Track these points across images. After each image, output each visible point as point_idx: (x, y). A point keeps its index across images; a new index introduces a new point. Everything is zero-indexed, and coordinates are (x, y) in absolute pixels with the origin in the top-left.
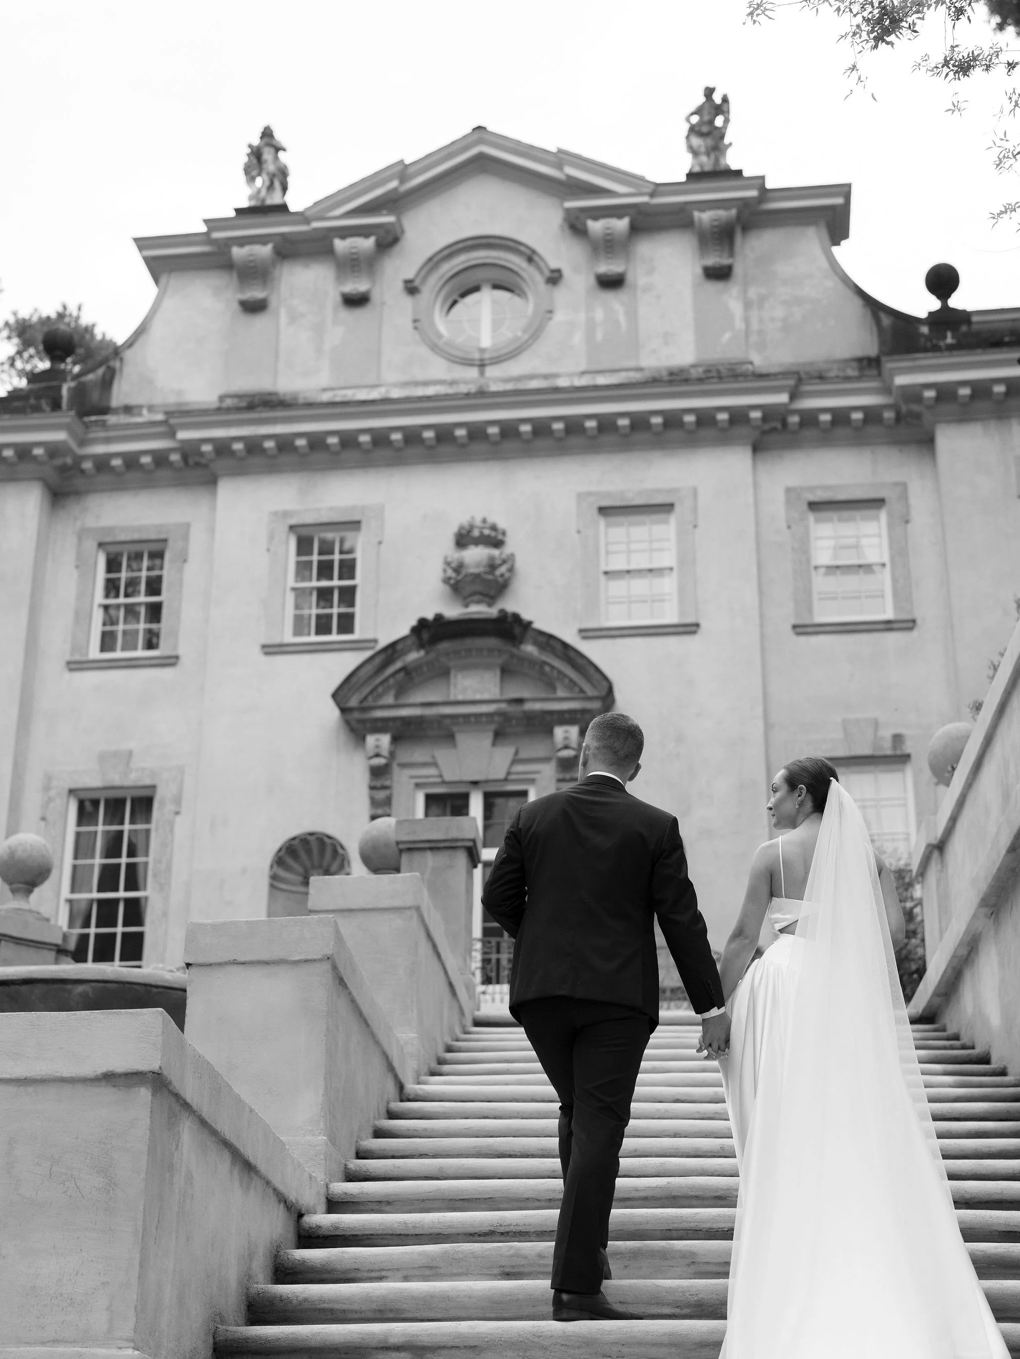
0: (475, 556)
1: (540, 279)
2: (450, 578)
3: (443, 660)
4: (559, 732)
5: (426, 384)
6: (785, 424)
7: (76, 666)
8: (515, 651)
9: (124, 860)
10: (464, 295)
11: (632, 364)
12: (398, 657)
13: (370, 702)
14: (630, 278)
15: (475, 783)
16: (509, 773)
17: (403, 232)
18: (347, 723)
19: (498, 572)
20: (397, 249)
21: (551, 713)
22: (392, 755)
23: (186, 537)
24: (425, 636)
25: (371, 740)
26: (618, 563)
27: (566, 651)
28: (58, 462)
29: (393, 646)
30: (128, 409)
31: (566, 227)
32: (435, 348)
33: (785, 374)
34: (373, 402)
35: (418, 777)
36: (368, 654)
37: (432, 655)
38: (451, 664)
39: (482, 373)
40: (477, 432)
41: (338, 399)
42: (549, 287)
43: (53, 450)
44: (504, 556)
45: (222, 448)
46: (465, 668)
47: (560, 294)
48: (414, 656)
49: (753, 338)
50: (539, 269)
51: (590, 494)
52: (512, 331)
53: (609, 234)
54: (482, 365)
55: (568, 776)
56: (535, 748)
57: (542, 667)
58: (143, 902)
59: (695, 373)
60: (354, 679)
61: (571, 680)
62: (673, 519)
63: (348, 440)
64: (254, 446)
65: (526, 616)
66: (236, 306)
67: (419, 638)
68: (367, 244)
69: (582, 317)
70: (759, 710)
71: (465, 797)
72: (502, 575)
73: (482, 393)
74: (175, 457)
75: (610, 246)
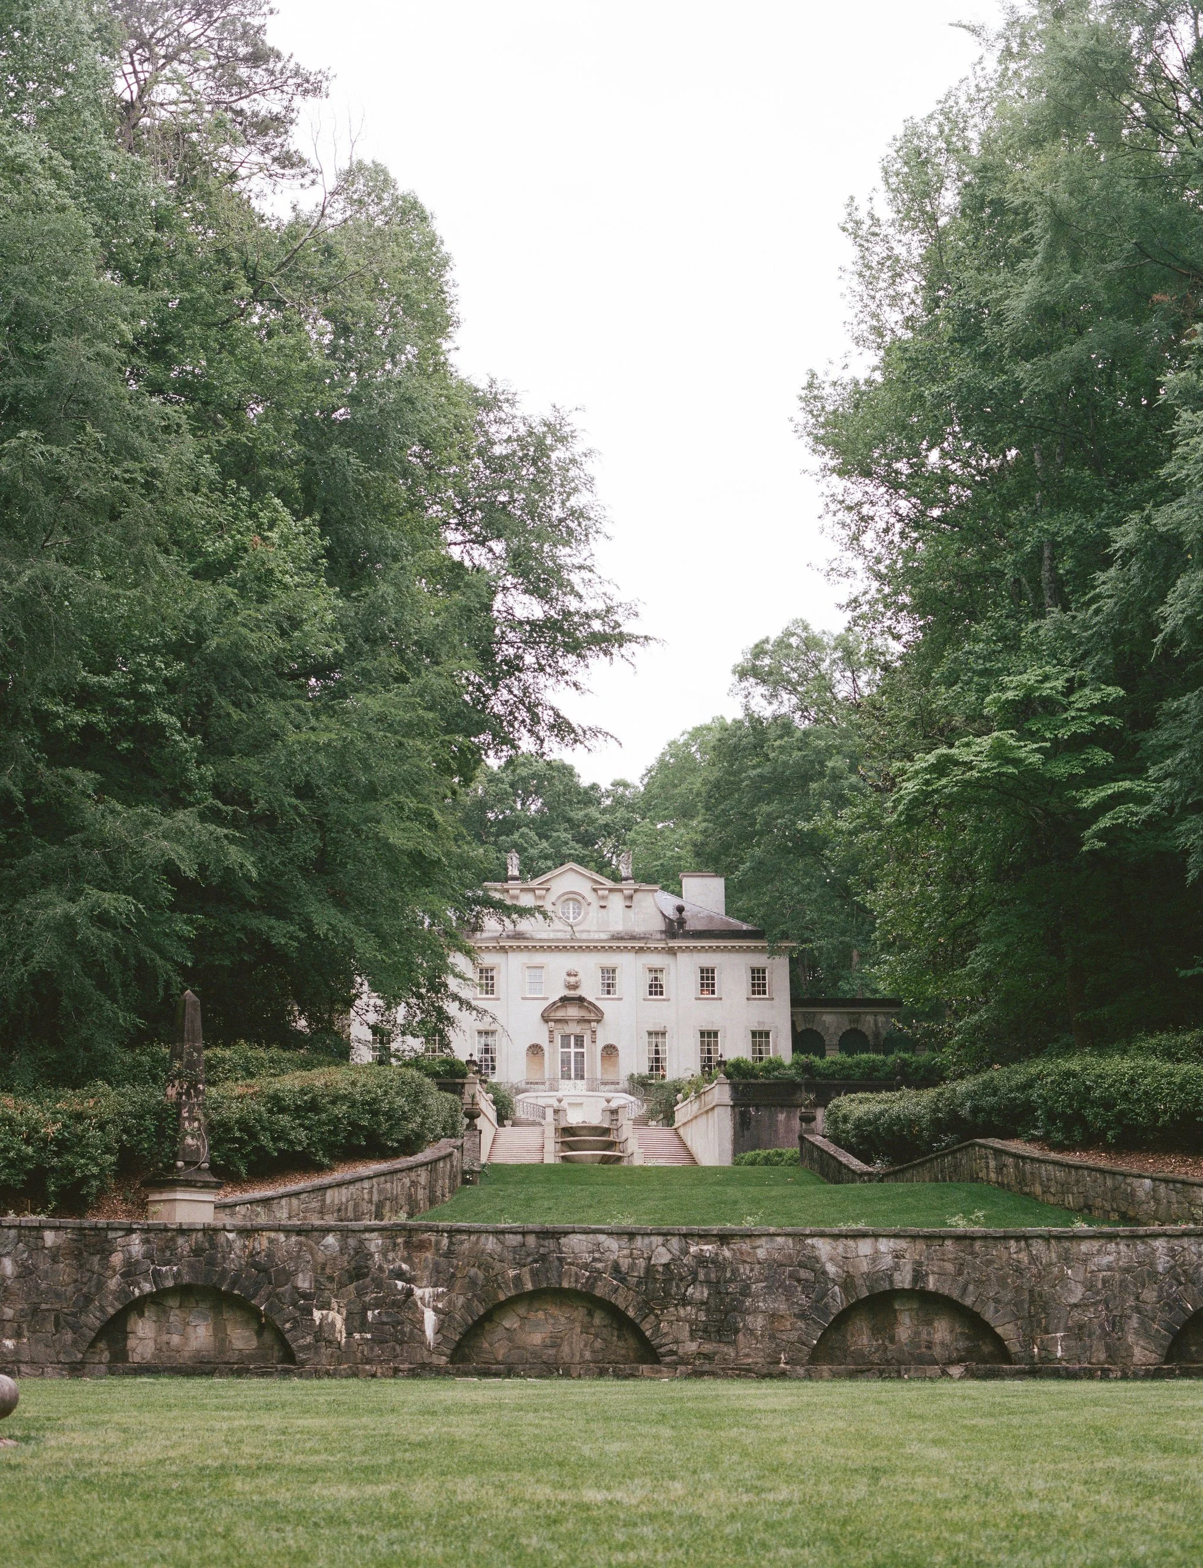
0: (572, 980)
1: (586, 904)
2: (567, 985)
4: (592, 1023)
5: (559, 931)
8: (581, 1004)
9: (490, 1047)
11: (609, 932)
12: (555, 1005)
14: (607, 906)
15: (573, 1034)
16: (580, 1032)
17: (551, 887)
18: (544, 1019)
19: (577, 984)
20: (549, 892)
21: (590, 1019)
22: (553, 1027)
23: (500, 965)
25: (549, 1023)
26: (605, 982)
27: (594, 1005)
29: (553, 1002)
31: (592, 889)
32: (559, 920)
35: (560, 1032)
36: (549, 1004)
37: (561, 1004)
38: (566, 1006)
40: (572, 947)
41: (539, 937)
42: (588, 907)
44: (576, 980)
45: (511, 947)
46: (570, 1007)
47: (591, 908)
48: (558, 1005)
49: (636, 926)
50: (585, 901)
51: (598, 963)
53: (603, 895)
54: (572, 927)
55: (593, 1034)
56: (586, 1026)
59: (624, 934)
60: (545, 1010)
61: (595, 1012)
62: (617, 971)
63: (541, 947)
65: (583, 996)
68: (543, 892)
69: (596, 916)
70: (635, 1020)
71: (571, 1037)
75: (603, 898)
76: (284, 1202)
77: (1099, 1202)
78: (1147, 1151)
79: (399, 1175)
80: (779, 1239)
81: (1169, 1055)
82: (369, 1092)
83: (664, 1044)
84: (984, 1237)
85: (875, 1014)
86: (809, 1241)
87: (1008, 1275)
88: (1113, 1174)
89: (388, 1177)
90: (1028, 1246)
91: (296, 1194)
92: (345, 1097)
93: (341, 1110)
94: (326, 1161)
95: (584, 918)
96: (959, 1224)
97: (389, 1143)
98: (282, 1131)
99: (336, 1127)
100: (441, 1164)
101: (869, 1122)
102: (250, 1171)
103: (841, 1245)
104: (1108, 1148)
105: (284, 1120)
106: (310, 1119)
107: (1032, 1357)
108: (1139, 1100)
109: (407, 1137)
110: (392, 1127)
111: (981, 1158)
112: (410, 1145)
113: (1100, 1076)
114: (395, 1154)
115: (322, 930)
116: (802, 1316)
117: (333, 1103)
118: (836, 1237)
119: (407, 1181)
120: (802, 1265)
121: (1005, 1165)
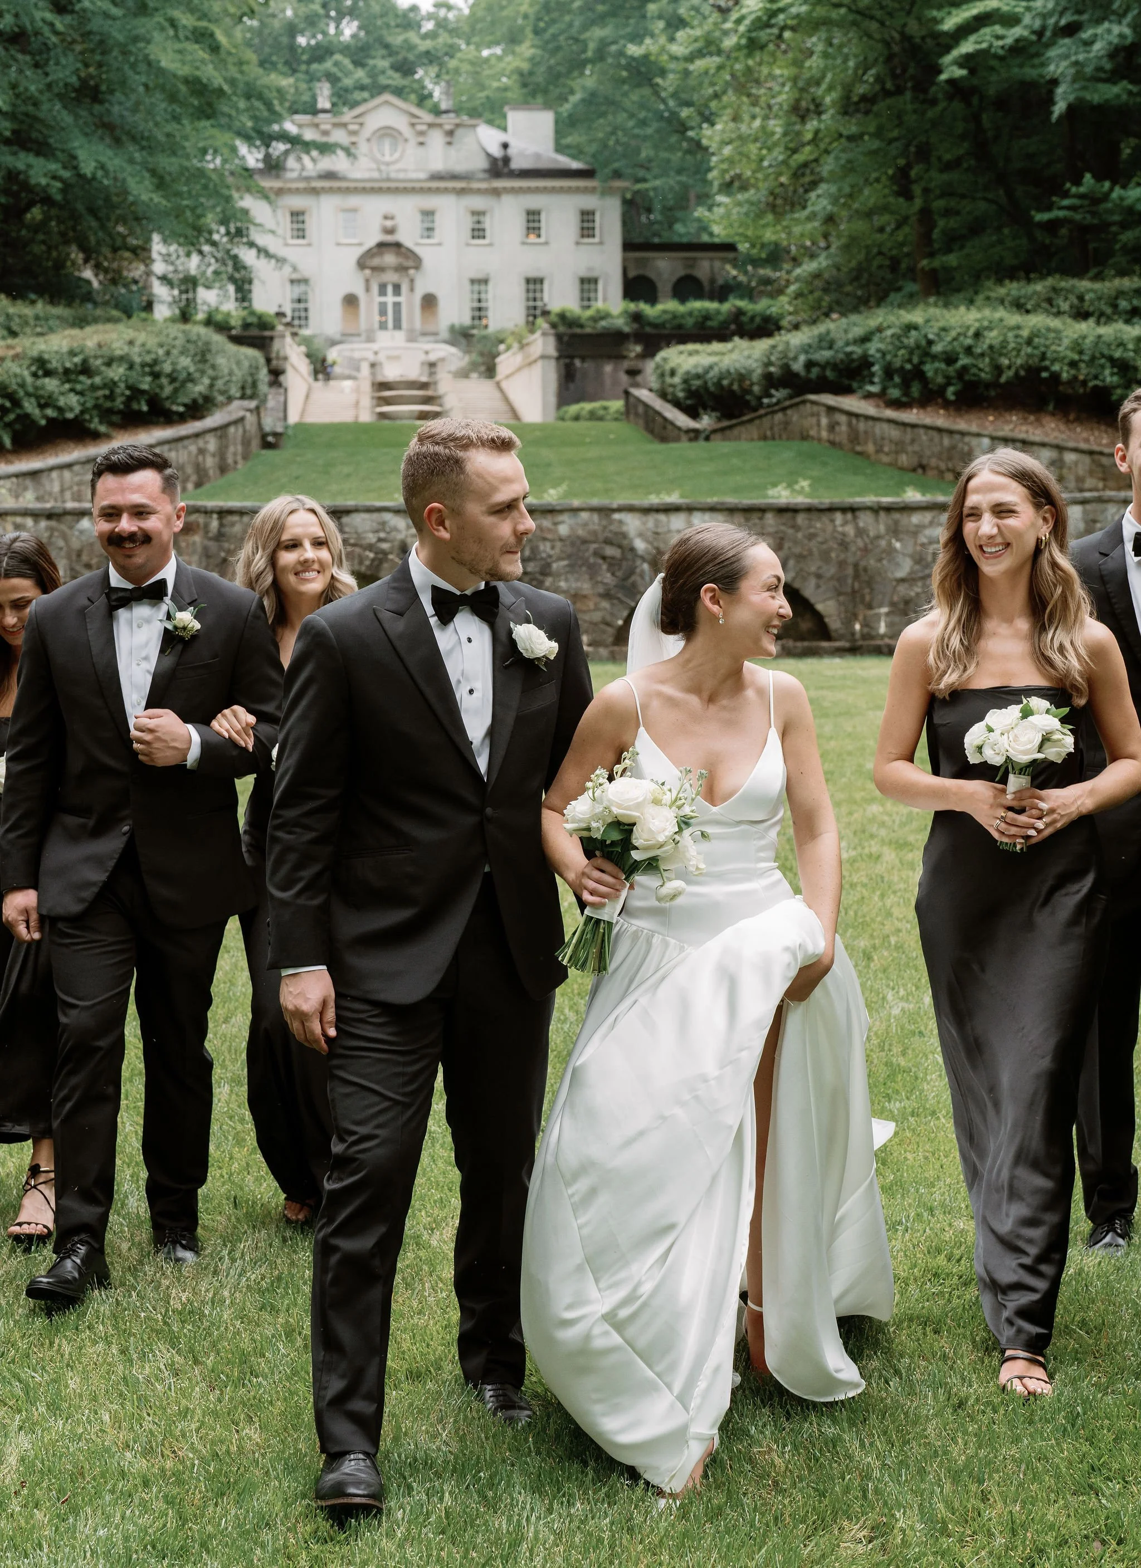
0: (389, 223)
2: (383, 230)
4: (409, 271)
5: (374, 172)
7: (286, 245)
8: (397, 249)
9: (302, 296)
11: (427, 168)
12: (371, 251)
14: (426, 142)
15: (390, 282)
16: (398, 280)
18: (359, 267)
21: (407, 266)
22: (370, 275)
23: (312, 208)
25: (365, 271)
27: (412, 251)
29: (369, 249)
30: (292, 170)
31: (409, 124)
35: (376, 280)
36: (364, 251)
37: (378, 250)
38: (383, 252)
42: (405, 142)
44: (394, 223)
46: (388, 254)
47: (408, 145)
48: (374, 251)
50: (403, 136)
51: (416, 206)
53: (420, 131)
54: (387, 165)
56: (403, 274)
57: (405, 254)
58: (308, 308)
59: (443, 174)
60: (361, 257)
61: (413, 259)
62: (436, 214)
63: (356, 188)
64: (330, 188)
65: (401, 241)
68: (357, 127)
69: (414, 152)
71: (388, 286)
72: (395, 230)
75: (422, 133)
76: (54, 474)
77: (933, 462)
78: (987, 408)
79: (186, 442)
80: (584, 515)
81: (1019, 306)
82: (149, 352)
83: (486, 292)
84: (809, 510)
85: (711, 259)
86: (616, 516)
87: (831, 549)
88: (951, 432)
89: (173, 445)
90: (855, 518)
91: (69, 466)
92: (122, 359)
93: (117, 373)
94: (103, 429)
95: (401, 157)
96: (781, 495)
97: (175, 408)
98: (50, 397)
99: (112, 392)
100: (232, 430)
101: (698, 376)
102: (15, 440)
103: (651, 520)
104: (947, 405)
105: (51, 384)
106: (80, 382)
107: (853, 634)
108: (982, 355)
109: (195, 401)
110: (176, 391)
111: (813, 415)
112: (196, 410)
113: (944, 329)
114: (182, 418)
115: (88, 168)
116: (607, 595)
117: (109, 364)
118: (647, 511)
119: (193, 449)
120: (608, 542)
121: (838, 423)
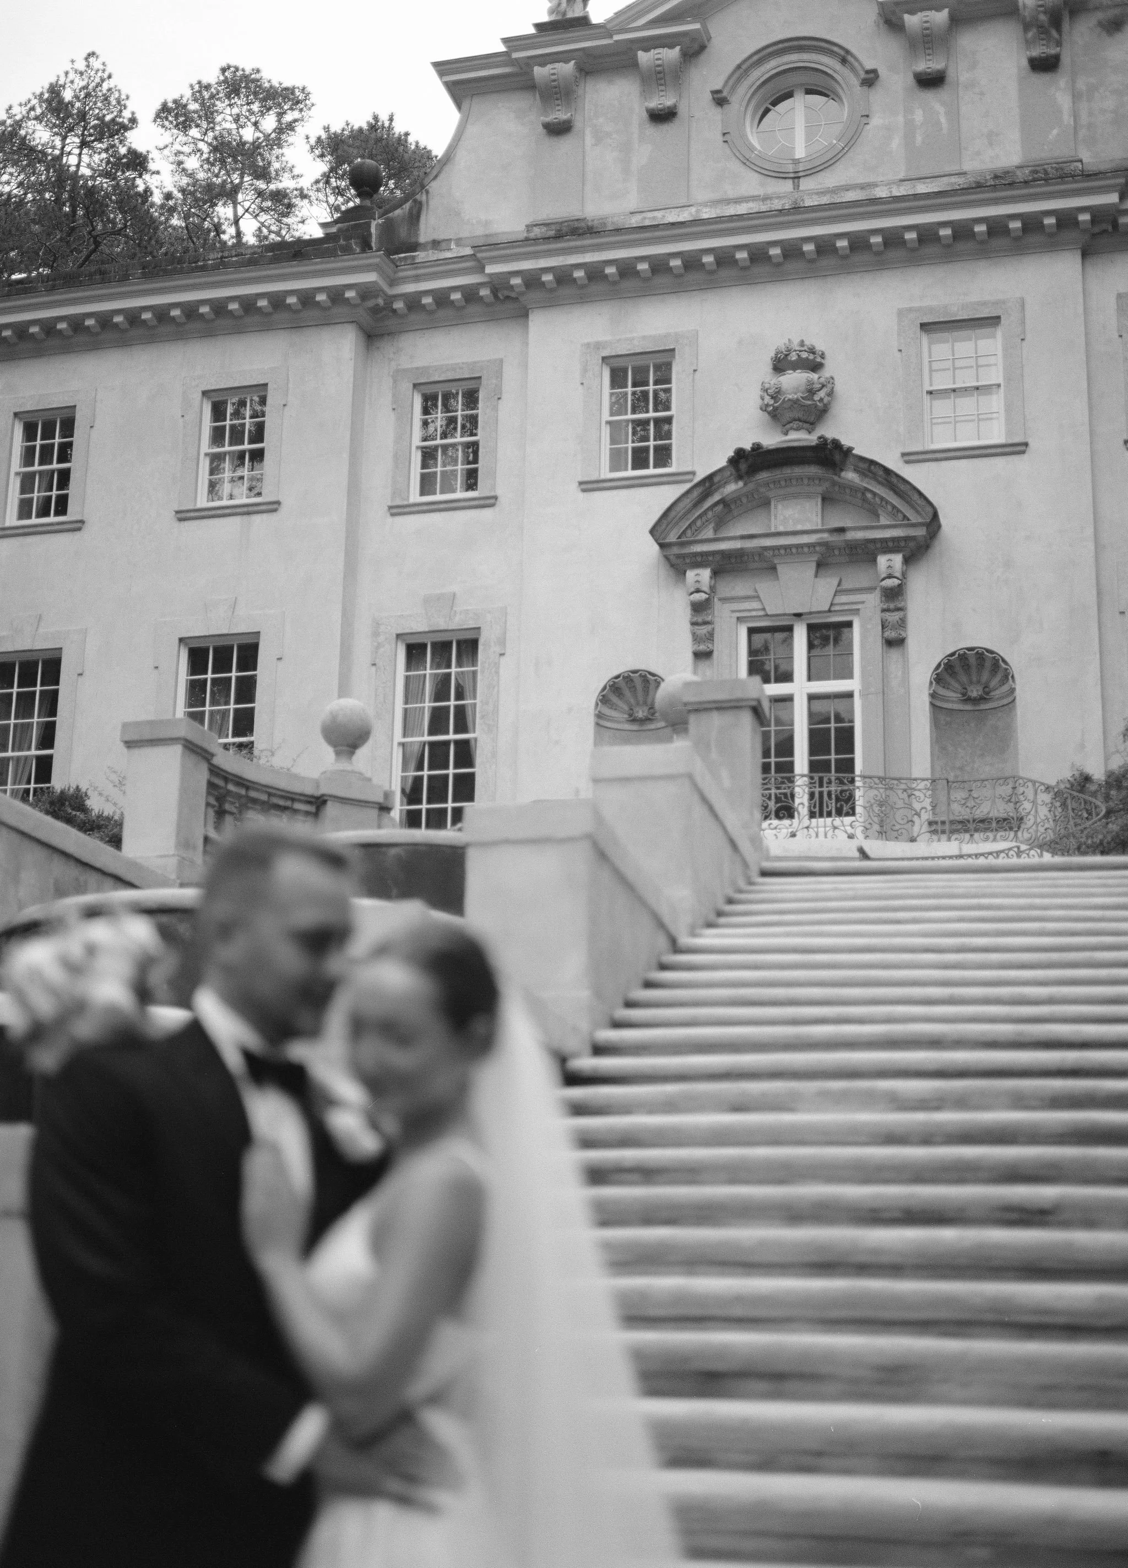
0: (793, 381)
1: (855, 82)
2: (767, 405)
3: (762, 490)
4: (882, 560)
5: (738, 201)
6: (1115, 225)
7: (397, 510)
8: (836, 478)
9: (452, 703)
10: (775, 103)
11: (955, 168)
12: (716, 490)
13: (689, 536)
14: (951, 74)
15: (798, 615)
16: (832, 604)
17: (709, 39)
18: (667, 558)
19: (816, 398)
20: (703, 57)
21: (874, 541)
22: (713, 589)
23: (499, 374)
24: (743, 466)
25: (691, 575)
26: (942, 383)
27: (888, 477)
28: (371, 303)
29: (710, 477)
30: (436, 244)
31: (881, 22)
32: (746, 162)
33: (1116, 172)
34: (682, 224)
35: (740, 611)
36: (687, 486)
37: (751, 486)
38: (771, 494)
39: (796, 187)
40: (792, 251)
41: (647, 223)
42: (865, 88)
43: (366, 292)
44: (822, 380)
45: (532, 280)
46: (785, 498)
47: (877, 96)
48: (732, 488)
49: (1082, 133)
50: (853, 69)
51: (910, 310)
52: (828, 138)
53: (927, 29)
54: (796, 178)
55: (892, 606)
56: (857, 577)
57: (863, 494)
58: (472, 743)
59: (1021, 175)
60: (673, 514)
61: (894, 507)
62: (999, 332)
63: (659, 266)
64: (563, 277)
65: (846, 442)
66: (540, 129)
67: (738, 470)
68: (672, 54)
69: (901, 119)
70: (1090, 531)
71: (790, 629)
72: (821, 400)
73: (796, 209)
74: (484, 292)
75: (932, 43)
95: (851, 139)
